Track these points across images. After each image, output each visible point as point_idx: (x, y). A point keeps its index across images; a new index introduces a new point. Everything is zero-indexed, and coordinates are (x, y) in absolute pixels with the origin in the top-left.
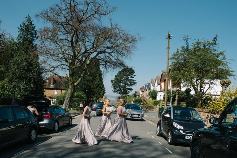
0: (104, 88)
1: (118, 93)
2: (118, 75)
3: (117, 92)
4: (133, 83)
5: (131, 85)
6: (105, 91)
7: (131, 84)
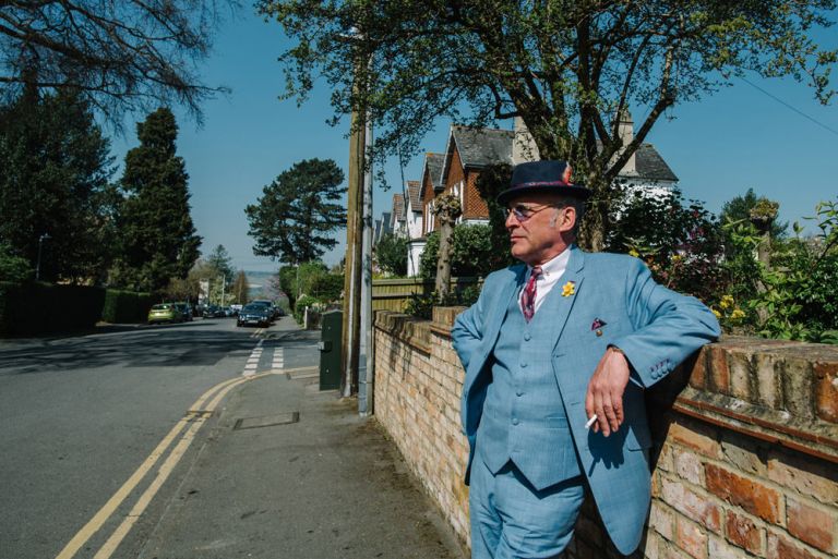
0: (194, 235)
1: (277, 259)
2: (275, 186)
3: (272, 253)
4: (338, 217)
5: (329, 225)
6: (199, 249)
7: (329, 222)
